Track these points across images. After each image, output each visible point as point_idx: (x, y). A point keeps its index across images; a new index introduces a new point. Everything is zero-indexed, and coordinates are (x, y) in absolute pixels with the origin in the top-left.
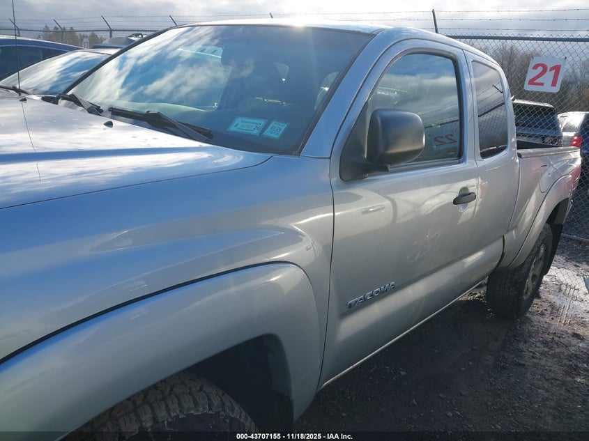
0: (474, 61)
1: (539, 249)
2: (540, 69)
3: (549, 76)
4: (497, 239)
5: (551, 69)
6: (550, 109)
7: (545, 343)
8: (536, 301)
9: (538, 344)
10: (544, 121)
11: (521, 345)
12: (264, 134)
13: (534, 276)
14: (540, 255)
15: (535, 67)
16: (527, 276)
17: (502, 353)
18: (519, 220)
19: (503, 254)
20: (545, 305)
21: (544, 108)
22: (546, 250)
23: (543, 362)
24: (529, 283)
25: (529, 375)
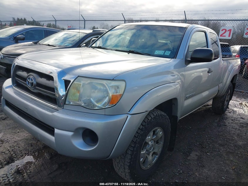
0: (210, 32)
1: (228, 91)
2: (224, 31)
3: (228, 33)
4: (217, 85)
5: (228, 31)
6: (228, 45)
7: (232, 120)
8: (227, 109)
9: (230, 120)
10: (226, 49)
11: (225, 121)
12: (165, 54)
13: (227, 100)
14: (229, 93)
15: (222, 30)
16: (225, 100)
17: (219, 123)
18: (223, 80)
19: (219, 90)
20: (231, 110)
21: (226, 45)
22: (231, 91)
23: (232, 125)
24: (226, 103)
25: (228, 128)
